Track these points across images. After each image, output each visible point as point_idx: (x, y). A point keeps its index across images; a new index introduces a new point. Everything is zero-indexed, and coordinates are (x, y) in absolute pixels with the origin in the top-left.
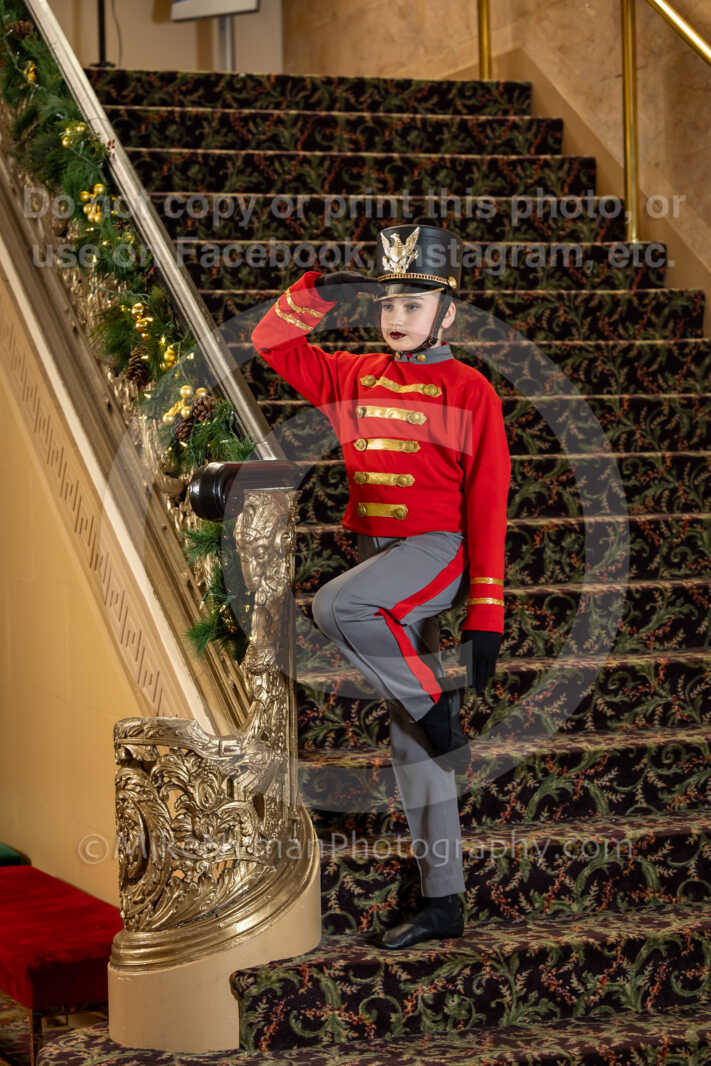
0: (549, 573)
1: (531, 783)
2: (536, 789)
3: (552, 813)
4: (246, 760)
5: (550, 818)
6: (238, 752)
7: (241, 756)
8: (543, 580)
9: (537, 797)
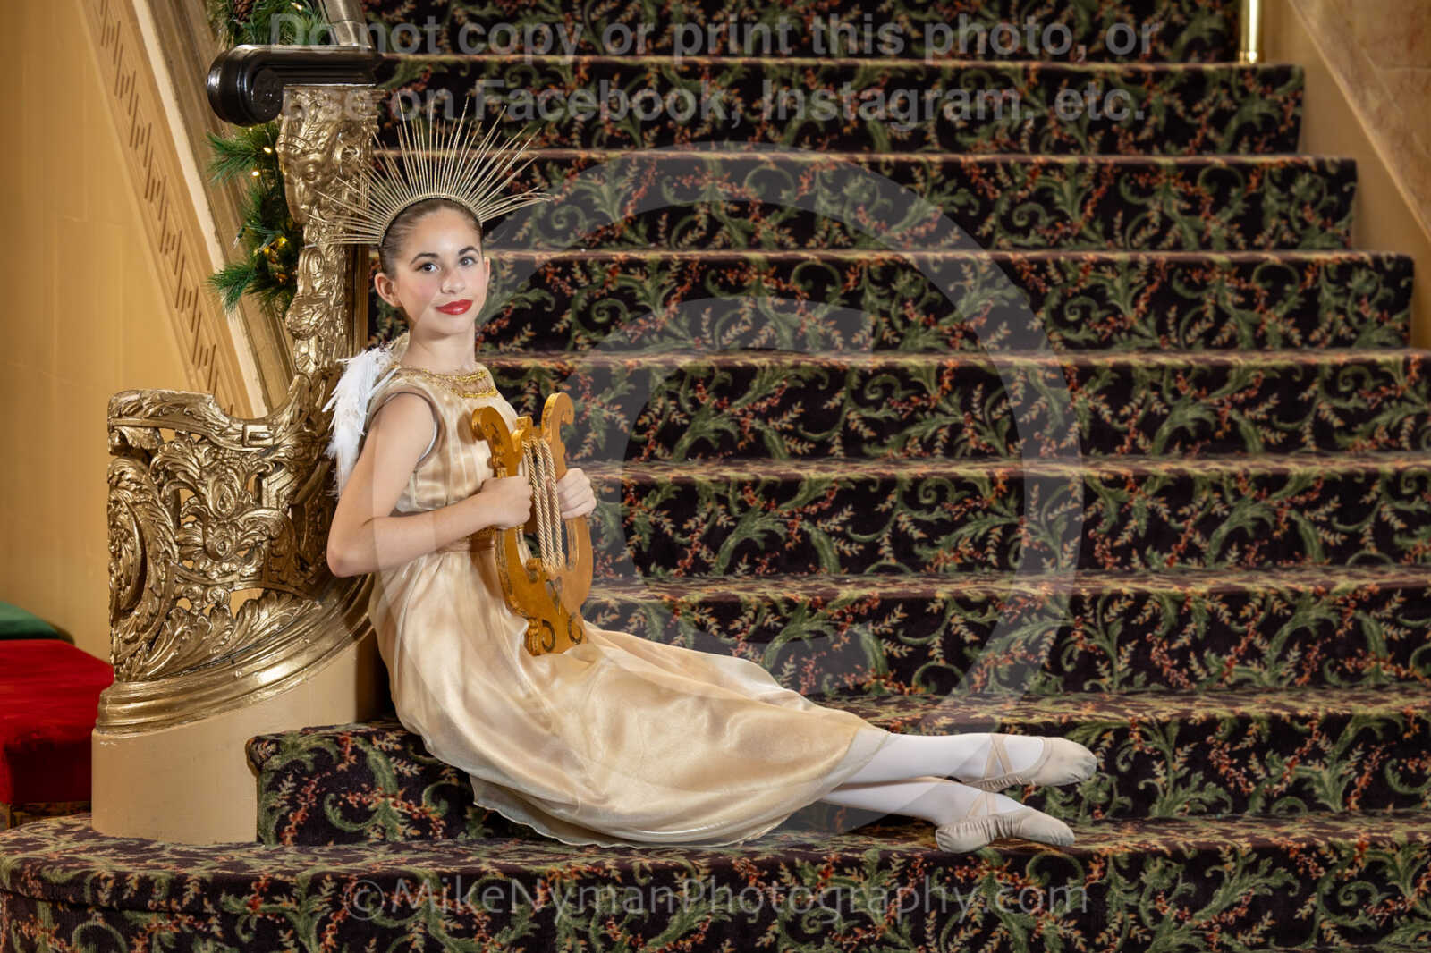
0: (822, 233)
1: (723, 520)
2: (730, 530)
3: (754, 566)
4: (282, 453)
5: (750, 572)
6: (269, 442)
7: (275, 448)
8: (812, 243)
9: (732, 541)
